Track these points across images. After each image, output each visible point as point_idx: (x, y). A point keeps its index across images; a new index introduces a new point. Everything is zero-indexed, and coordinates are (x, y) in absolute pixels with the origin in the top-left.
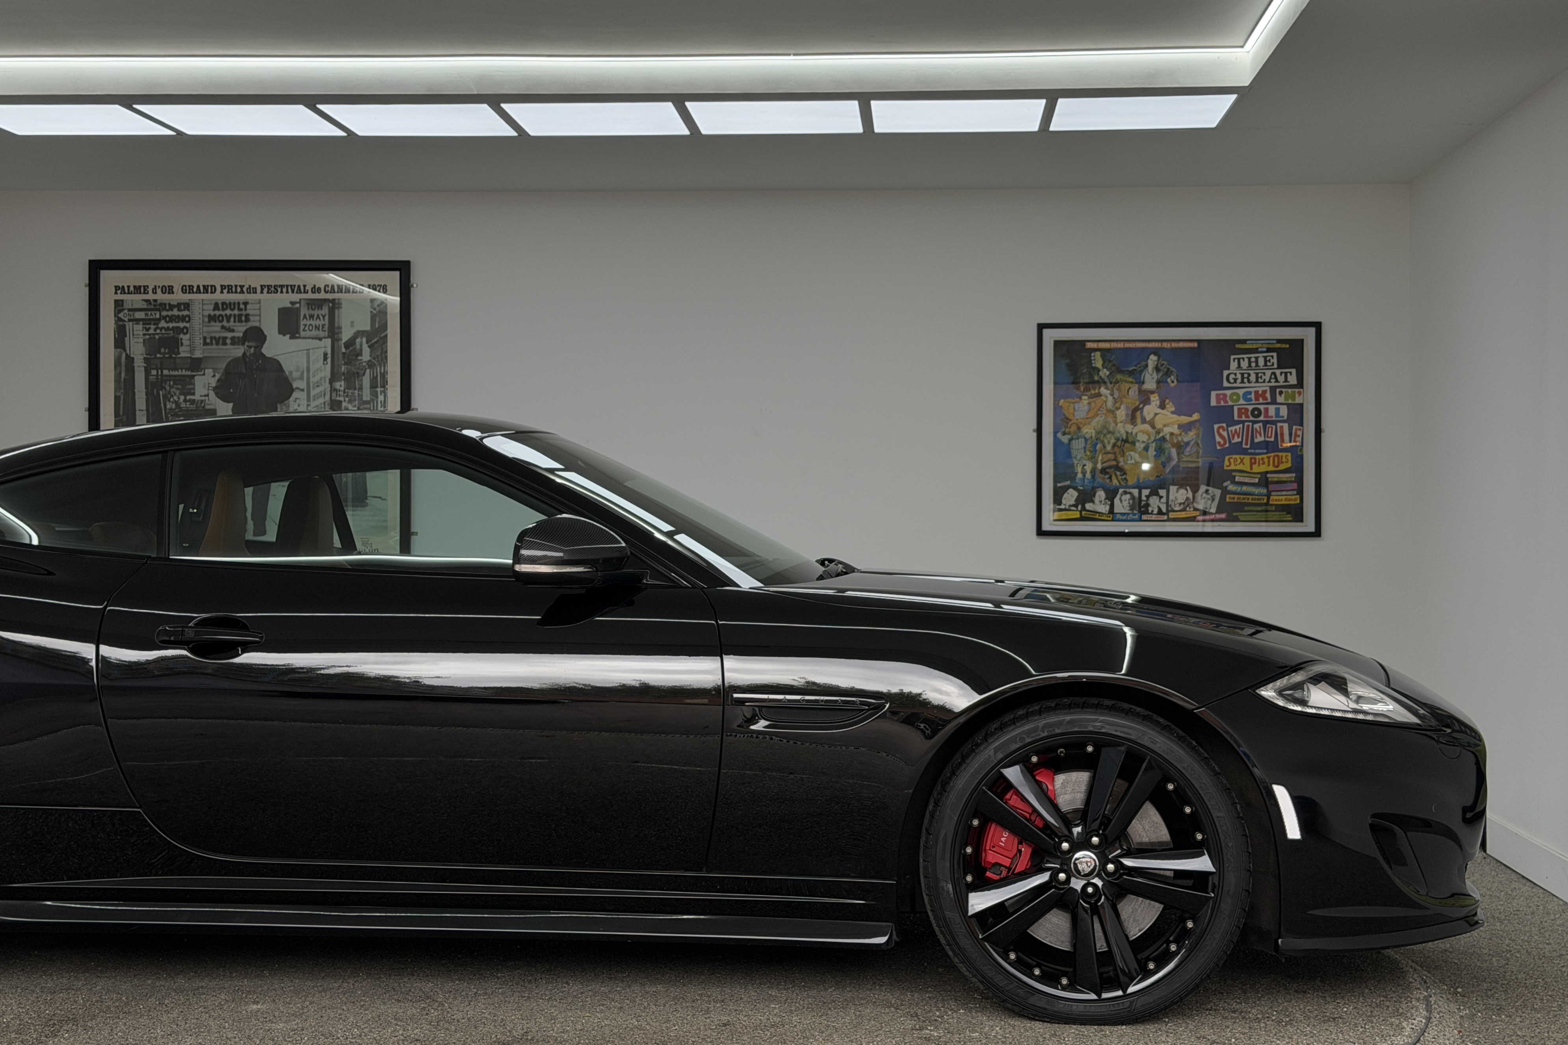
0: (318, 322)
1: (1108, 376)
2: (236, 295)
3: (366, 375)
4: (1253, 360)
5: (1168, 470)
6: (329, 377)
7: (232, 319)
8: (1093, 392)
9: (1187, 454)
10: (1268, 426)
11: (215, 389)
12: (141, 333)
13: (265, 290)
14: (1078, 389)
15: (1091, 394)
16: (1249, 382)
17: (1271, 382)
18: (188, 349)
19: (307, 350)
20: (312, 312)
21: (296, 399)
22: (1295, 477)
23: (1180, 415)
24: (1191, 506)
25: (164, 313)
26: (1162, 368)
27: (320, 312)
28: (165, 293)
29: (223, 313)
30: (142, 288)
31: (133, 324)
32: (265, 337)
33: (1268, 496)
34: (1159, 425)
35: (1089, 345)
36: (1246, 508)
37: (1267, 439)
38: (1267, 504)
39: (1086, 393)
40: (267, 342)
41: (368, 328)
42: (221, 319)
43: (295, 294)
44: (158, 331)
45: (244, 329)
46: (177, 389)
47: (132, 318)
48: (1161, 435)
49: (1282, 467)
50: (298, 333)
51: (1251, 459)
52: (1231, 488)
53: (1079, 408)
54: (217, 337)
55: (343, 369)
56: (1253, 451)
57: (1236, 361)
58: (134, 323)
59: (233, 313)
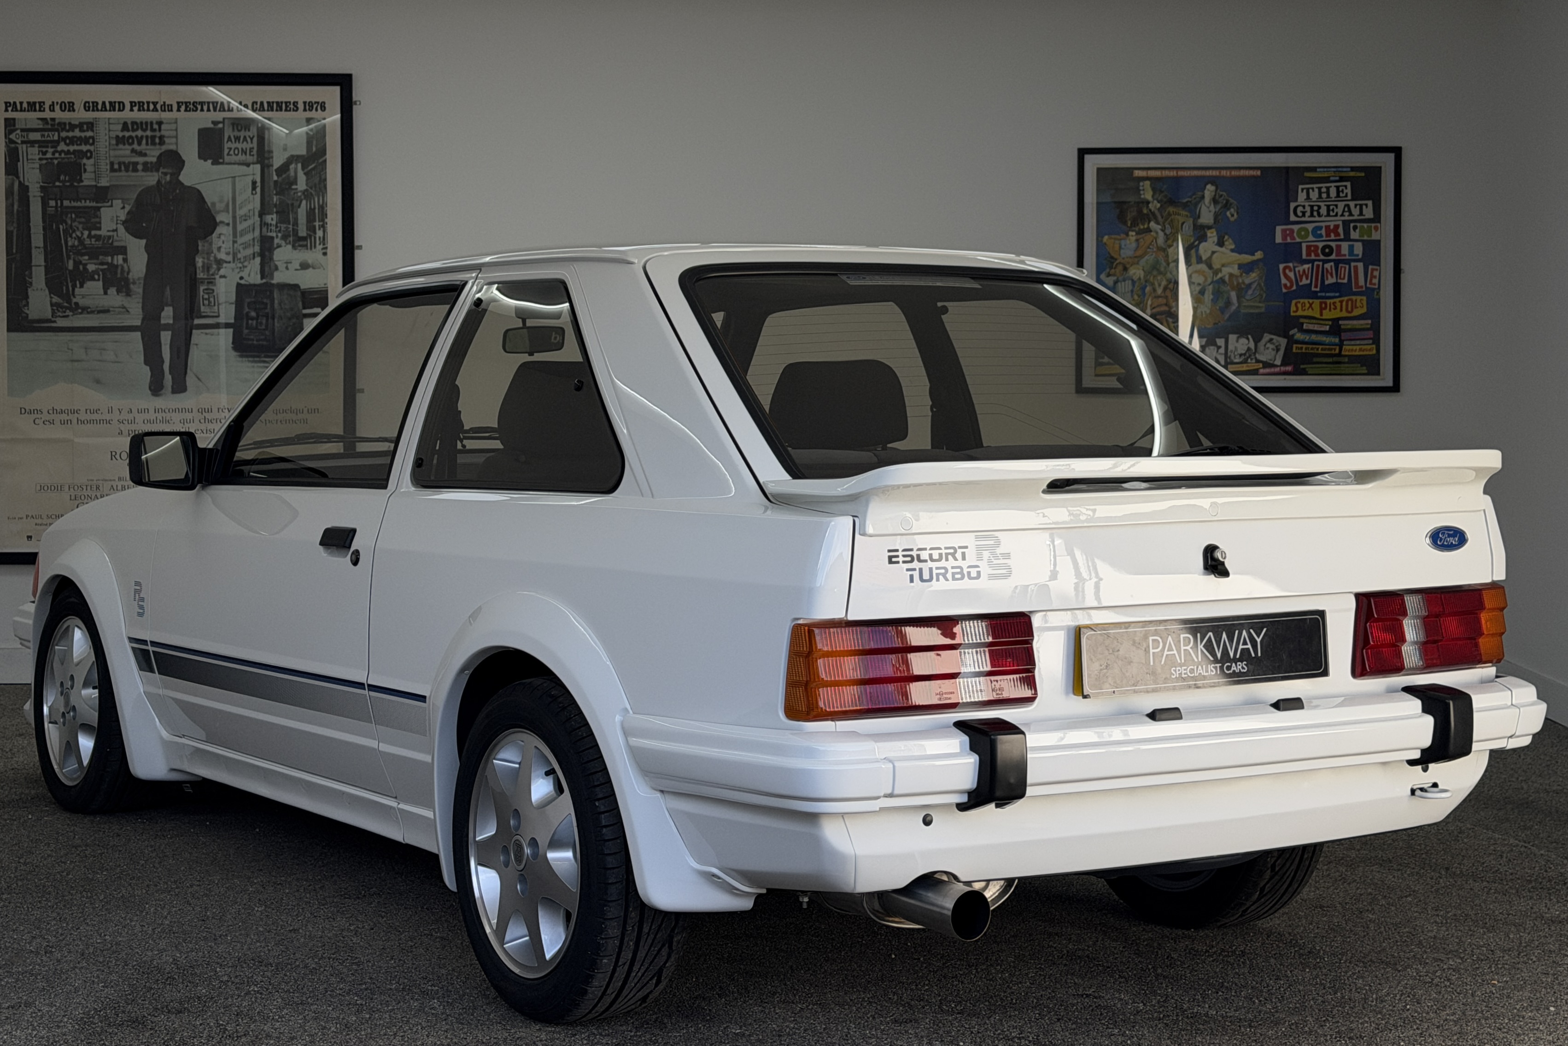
0: (244, 145)
1: (1159, 209)
2: (149, 113)
3: (302, 205)
4: (1324, 190)
5: (1227, 316)
6: (259, 208)
7: (144, 141)
8: (1142, 227)
9: (1248, 297)
10: (1340, 265)
11: (124, 223)
12: (37, 157)
13: (183, 108)
14: (1125, 223)
15: (1139, 229)
16: (1319, 215)
17: (1344, 216)
18: (93, 176)
19: (232, 177)
20: (237, 133)
21: (220, 234)
22: (1372, 324)
23: (1240, 253)
24: (1253, 357)
25: (64, 134)
26: (1221, 200)
27: (247, 134)
28: (64, 111)
29: (134, 134)
30: (37, 105)
31: (27, 147)
32: (184, 162)
33: (1341, 345)
34: (1216, 266)
35: (1137, 173)
36: (1315, 360)
37: (1339, 281)
38: (1340, 355)
39: (1133, 228)
40: (185, 167)
41: (303, 151)
42: (130, 141)
43: (217, 112)
44: (57, 155)
45: (157, 153)
46: (80, 223)
47: (26, 139)
48: (1220, 276)
49: (1356, 313)
50: (221, 158)
51: (1321, 303)
52: (1299, 336)
53: (1125, 245)
54: (127, 162)
55: (275, 200)
56: (1323, 294)
57: (1305, 191)
58: (29, 145)
59: (144, 134)
